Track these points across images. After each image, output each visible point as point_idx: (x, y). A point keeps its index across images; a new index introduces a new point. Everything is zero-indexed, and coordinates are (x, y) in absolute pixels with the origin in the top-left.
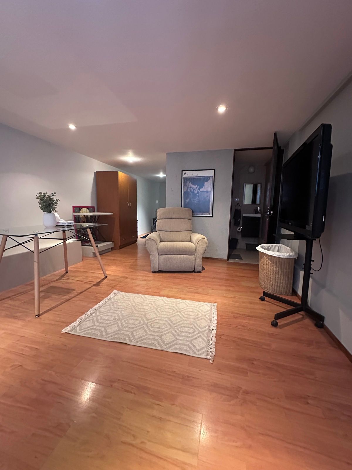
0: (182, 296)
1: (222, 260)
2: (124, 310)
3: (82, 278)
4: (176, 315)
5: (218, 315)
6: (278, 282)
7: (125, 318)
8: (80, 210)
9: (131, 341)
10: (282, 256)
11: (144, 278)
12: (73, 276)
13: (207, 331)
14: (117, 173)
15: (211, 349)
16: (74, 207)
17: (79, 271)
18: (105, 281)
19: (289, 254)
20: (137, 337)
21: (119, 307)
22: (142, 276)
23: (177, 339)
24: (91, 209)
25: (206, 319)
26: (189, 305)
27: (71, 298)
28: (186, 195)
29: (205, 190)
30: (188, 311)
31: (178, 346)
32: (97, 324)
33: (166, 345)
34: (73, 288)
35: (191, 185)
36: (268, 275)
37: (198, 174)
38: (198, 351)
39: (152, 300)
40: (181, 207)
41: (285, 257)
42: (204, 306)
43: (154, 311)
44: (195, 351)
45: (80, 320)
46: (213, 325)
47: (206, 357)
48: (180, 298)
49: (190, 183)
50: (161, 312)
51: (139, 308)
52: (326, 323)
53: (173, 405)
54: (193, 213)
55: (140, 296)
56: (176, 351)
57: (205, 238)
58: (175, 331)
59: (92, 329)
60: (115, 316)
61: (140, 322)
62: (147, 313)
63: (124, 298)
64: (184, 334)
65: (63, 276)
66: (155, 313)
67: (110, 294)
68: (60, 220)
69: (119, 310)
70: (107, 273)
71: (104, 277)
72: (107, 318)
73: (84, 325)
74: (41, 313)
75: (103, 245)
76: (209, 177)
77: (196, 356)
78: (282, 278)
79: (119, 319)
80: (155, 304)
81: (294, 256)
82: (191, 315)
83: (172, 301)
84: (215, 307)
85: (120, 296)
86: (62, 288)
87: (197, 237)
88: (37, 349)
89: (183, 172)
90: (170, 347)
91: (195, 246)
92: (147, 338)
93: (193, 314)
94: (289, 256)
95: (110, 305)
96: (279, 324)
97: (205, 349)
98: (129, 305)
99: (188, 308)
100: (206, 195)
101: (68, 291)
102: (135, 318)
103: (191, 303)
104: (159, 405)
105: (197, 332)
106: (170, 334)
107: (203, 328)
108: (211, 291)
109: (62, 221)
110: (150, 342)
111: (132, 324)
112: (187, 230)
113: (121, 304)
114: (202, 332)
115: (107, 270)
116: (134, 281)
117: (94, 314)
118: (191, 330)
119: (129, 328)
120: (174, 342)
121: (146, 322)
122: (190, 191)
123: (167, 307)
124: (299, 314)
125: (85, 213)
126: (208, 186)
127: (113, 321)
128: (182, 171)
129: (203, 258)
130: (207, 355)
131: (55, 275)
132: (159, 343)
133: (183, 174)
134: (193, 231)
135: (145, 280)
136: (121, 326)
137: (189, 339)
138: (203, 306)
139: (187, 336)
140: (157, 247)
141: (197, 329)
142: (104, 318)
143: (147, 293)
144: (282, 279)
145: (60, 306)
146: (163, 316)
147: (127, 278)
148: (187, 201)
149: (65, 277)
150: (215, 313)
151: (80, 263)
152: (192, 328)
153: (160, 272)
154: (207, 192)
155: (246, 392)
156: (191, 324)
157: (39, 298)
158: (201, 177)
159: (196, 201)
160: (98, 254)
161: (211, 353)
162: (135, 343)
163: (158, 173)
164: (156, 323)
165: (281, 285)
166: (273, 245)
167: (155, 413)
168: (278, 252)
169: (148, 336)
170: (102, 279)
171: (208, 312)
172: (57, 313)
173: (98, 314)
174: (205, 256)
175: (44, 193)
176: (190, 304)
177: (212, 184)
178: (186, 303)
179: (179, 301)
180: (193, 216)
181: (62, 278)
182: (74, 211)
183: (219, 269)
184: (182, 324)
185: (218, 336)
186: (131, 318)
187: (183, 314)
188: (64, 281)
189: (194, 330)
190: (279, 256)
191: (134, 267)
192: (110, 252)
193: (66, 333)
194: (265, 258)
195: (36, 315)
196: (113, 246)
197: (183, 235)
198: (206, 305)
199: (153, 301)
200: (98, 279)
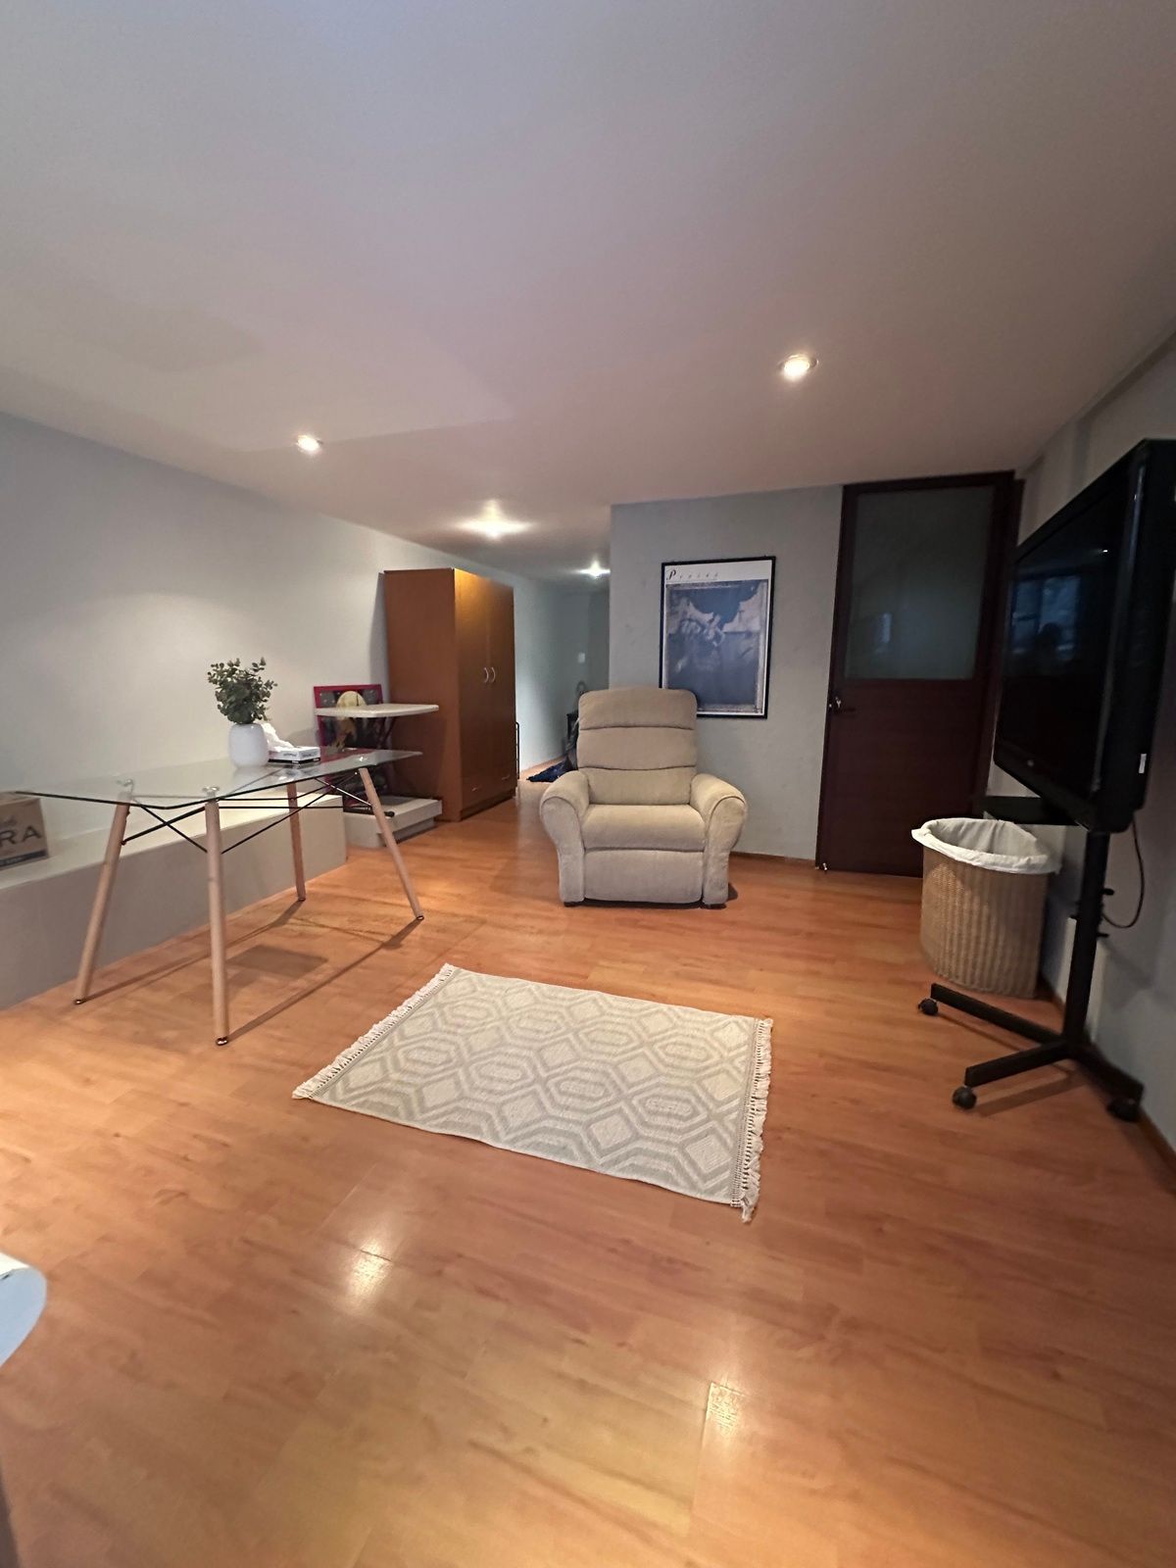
0: (660, 990)
1: (797, 865)
2: (476, 1033)
3: (347, 918)
4: (636, 1056)
5: (772, 1060)
6: (985, 953)
7: (480, 1059)
8: (337, 698)
9: (496, 1136)
10: (1002, 866)
11: (539, 924)
12: (320, 914)
13: (734, 1116)
14: (449, 574)
15: (747, 1174)
16: (317, 690)
17: (337, 897)
18: (417, 931)
19: (1029, 860)
20: (514, 1123)
21: (459, 1020)
22: (532, 917)
23: (637, 1137)
24: (370, 694)
25: (735, 1073)
26: (680, 1023)
27: (314, 987)
28: (677, 644)
29: (741, 629)
30: (675, 1044)
31: (640, 1161)
32: (395, 1076)
33: (602, 1153)
34: (320, 952)
35: (693, 611)
36: (953, 927)
37: (716, 575)
38: (705, 1178)
39: (563, 999)
40: (661, 686)
41: (1014, 870)
42: (728, 1028)
43: (567, 1040)
44: (695, 1177)
45: (345, 1061)
46: (756, 1096)
47: (729, 1201)
48: (653, 997)
49: (691, 604)
50: (588, 1044)
51: (522, 1029)
52: (1149, 1105)
53: (621, 1345)
54: (699, 706)
55: (523, 985)
56: (635, 1177)
57: (738, 794)
58: (633, 1109)
59: (382, 1091)
60: (447, 1052)
61: (524, 1076)
62: (546, 1046)
63: (474, 991)
64: (660, 1121)
65: (290, 912)
66: (572, 1047)
67: (434, 976)
68: (278, 744)
69: (460, 1031)
70: (424, 903)
71: (413, 918)
72: (424, 1056)
73: (357, 1077)
74: (232, 1031)
75: (408, 809)
76: (757, 583)
77: (698, 1196)
78: (1001, 938)
79: (461, 1063)
80: (571, 1015)
81: (1045, 866)
82: (684, 1058)
83: (624, 1005)
84: (766, 1035)
85: (460, 985)
86: (288, 953)
87: (711, 789)
88: (225, 1145)
89: (667, 568)
90: (616, 1162)
91: (705, 820)
92: (546, 1130)
93: (692, 1054)
94: (1029, 865)
95: (432, 1014)
96: (980, 1101)
97: (726, 1175)
98: (489, 1015)
99: (676, 1034)
100: (744, 644)
101: (308, 963)
102: (509, 1061)
103: (687, 1016)
104: (578, 1341)
105: (703, 1116)
106: (616, 1118)
107: (722, 1103)
108: (753, 974)
109: (284, 748)
110: (554, 1141)
111: (500, 1080)
112: (679, 764)
113: (463, 1011)
114: (720, 1118)
115: (423, 895)
116: (507, 934)
117: (385, 1042)
118: (684, 1110)
119: (491, 1092)
120: (630, 1147)
121: (544, 1075)
122: (689, 631)
123: (609, 1027)
124: (1055, 1066)
125: (353, 708)
126: (752, 616)
127: (442, 1067)
128: (664, 565)
129: (733, 855)
130: (733, 1194)
131: (269, 908)
132: (581, 1145)
133: (667, 575)
134: (700, 766)
135: (540, 932)
136: (466, 1087)
137: (678, 1139)
138: (725, 1025)
139: (671, 1130)
140: (581, 823)
141: (704, 1105)
142: (415, 1055)
143: (546, 975)
144: (1001, 943)
145: (285, 1012)
146: (595, 1057)
147: (483, 922)
148: (680, 665)
149: (295, 915)
150: (765, 1053)
151: (341, 867)
152: (688, 1101)
153: (589, 903)
154: (749, 634)
155: (852, 1325)
156: (683, 1088)
157: (228, 983)
158: (727, 583)
159: (708, 665)
160: (391, 841)
161: (746, 1188)
162: (507, 1142)
163: (586, 564)
164: (573, 1079)
165: (998, 962)
166: (974, 823)
167: (566, 1366)
168: (990, 851)
169: (549, 1123)
170: (409, 923)
171: (743, 1049)
172: (278, 1033)
173: (397, 1042)
174: (737, 849)
175: (231, 665)
176: (684, 1020)
177: (764, 608)
178: (672, 1016)
179: (649, 1008)
180: (699, 716)
181: (287, 919)
182: (319, 704)
183: (787, 897)
184: (658, 1085)
185: (769, 1132)
186: (497, 1059)
187: (661, 1053)
188: (292, 930)
189: (694, 1108)
190: (994, 864)
191: (506, 886)
192: (432, 832)
193: (305, 1098)
194: (943, 868)
195: (220, 1039)
196: (440, 812)
197: (665, 783)
198: (737, 1023)
199: (565, 1003)
200: (393, 926)
